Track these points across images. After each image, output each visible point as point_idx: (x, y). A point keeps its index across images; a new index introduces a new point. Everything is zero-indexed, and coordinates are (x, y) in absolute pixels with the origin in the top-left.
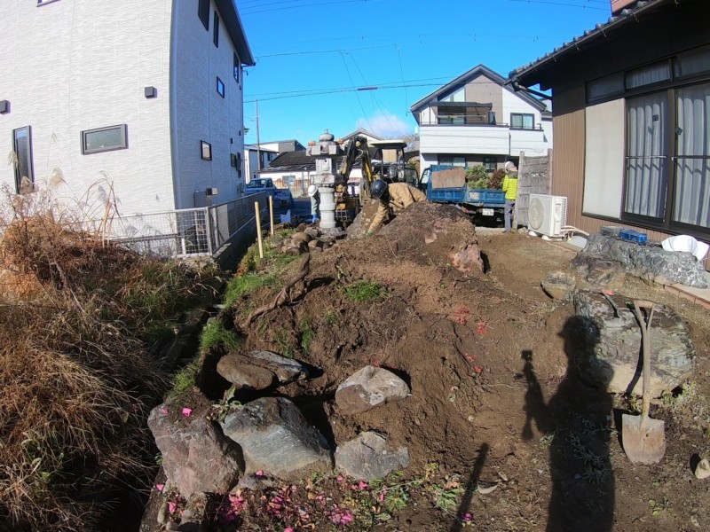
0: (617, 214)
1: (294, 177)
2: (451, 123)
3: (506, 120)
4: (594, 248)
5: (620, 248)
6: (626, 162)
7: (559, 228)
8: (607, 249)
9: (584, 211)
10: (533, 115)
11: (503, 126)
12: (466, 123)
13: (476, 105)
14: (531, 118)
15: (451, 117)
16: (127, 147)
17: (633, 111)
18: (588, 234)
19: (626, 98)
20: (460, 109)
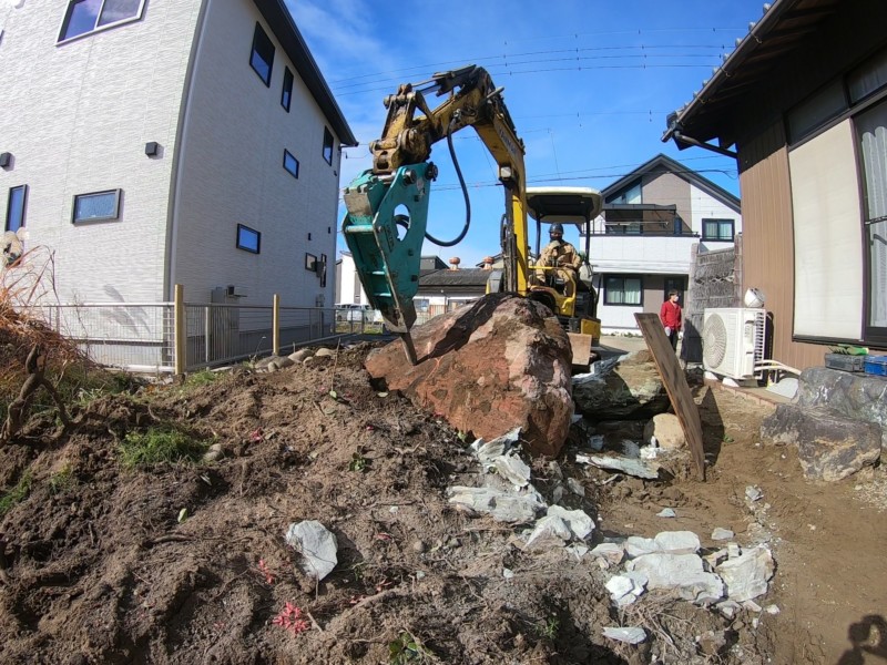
0: (856, 332)
1: (428, 301)
2: (623, 232)
3: (697, 227)
4: (813, 396)
5: (867, 393)
6: (866, 230)
7: (752, 365)
8: (838, 396)
9: (796, 333)
10: (732, 222)
11: (691, 236)
12: (642, 232)
13: (655, 209)
14: (730, 226)
15: (622, 224)
16: (118, 217)
17: (867, 136)
18: (799, 373)
19: (852, 117)
20: (636, 213)
